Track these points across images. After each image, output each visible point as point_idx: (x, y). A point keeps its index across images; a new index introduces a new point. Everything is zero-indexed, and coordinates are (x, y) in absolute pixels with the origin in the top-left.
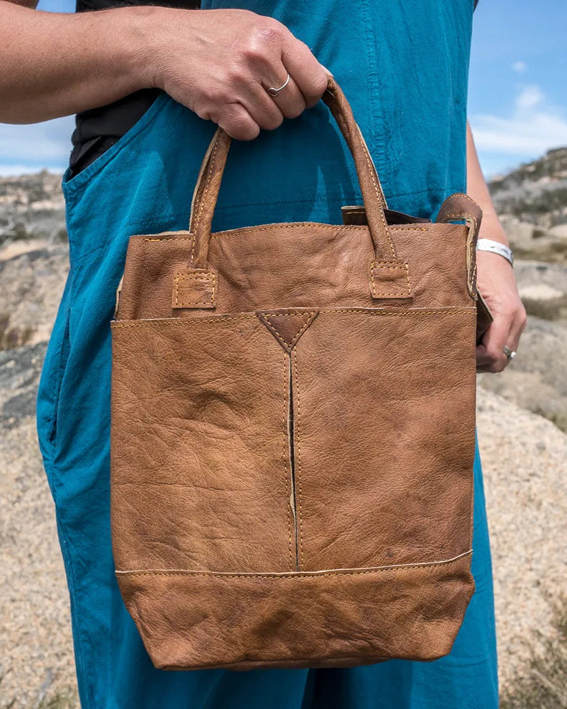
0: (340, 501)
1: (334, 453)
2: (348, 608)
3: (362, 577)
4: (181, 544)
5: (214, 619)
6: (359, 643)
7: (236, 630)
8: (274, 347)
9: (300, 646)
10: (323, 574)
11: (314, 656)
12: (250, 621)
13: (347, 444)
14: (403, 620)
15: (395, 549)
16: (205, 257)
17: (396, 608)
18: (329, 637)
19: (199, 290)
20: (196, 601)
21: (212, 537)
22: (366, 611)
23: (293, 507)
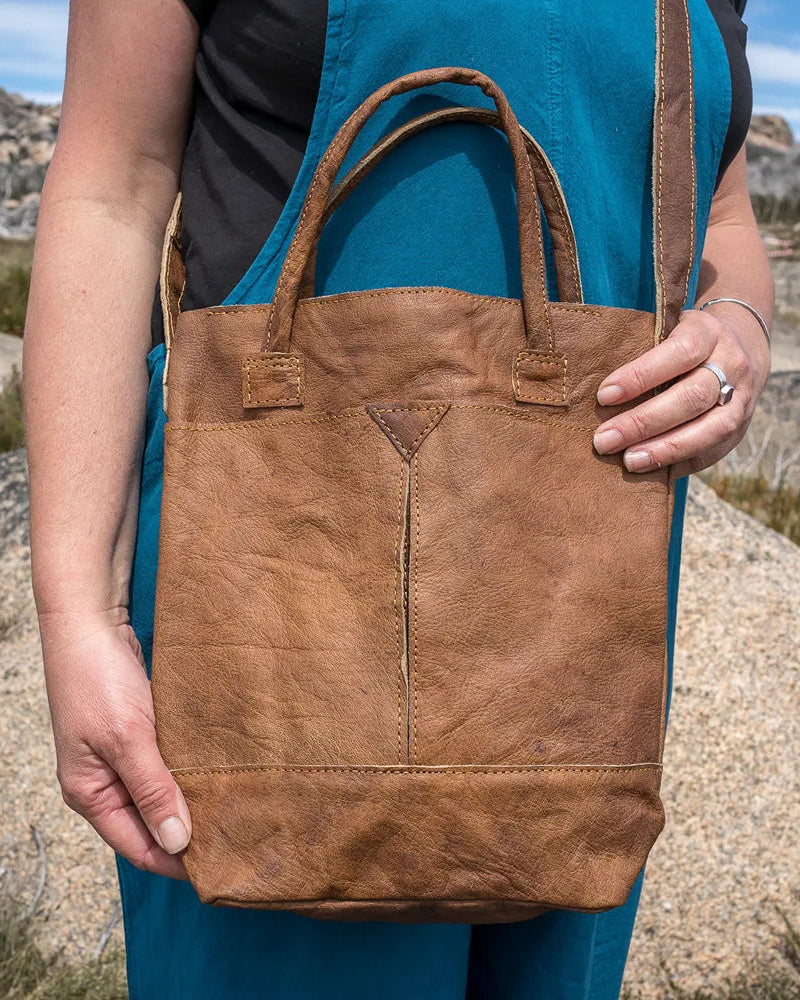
0: (472, 669)
1: (465, 599)
2: (479, 823)
3: (499, 778)
4: (248, 728)
5: (287, 833)
6: (495, 877)
7: (318, 850)
8: (388, 453)
9: (408, 877)
10: (443, 771)
11: (428, 893)
12: (338, 837)
13: (483, 588)
14: (558, 846)
15: (548, 742)
16: (288, 336)
17: (548, 829)
18: (452, 866)
19: (279, 382)
20: (264, 807)
21: (291, 716)
22: (504, 829)
23: (405, 673)
